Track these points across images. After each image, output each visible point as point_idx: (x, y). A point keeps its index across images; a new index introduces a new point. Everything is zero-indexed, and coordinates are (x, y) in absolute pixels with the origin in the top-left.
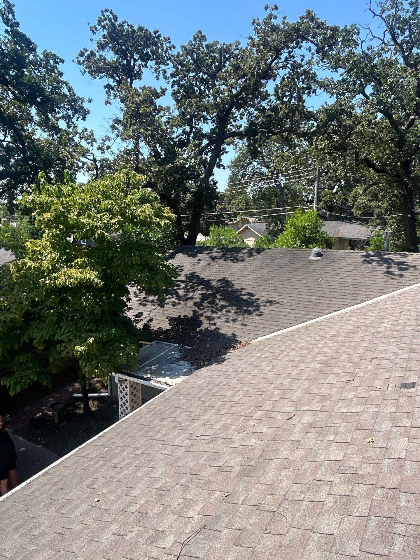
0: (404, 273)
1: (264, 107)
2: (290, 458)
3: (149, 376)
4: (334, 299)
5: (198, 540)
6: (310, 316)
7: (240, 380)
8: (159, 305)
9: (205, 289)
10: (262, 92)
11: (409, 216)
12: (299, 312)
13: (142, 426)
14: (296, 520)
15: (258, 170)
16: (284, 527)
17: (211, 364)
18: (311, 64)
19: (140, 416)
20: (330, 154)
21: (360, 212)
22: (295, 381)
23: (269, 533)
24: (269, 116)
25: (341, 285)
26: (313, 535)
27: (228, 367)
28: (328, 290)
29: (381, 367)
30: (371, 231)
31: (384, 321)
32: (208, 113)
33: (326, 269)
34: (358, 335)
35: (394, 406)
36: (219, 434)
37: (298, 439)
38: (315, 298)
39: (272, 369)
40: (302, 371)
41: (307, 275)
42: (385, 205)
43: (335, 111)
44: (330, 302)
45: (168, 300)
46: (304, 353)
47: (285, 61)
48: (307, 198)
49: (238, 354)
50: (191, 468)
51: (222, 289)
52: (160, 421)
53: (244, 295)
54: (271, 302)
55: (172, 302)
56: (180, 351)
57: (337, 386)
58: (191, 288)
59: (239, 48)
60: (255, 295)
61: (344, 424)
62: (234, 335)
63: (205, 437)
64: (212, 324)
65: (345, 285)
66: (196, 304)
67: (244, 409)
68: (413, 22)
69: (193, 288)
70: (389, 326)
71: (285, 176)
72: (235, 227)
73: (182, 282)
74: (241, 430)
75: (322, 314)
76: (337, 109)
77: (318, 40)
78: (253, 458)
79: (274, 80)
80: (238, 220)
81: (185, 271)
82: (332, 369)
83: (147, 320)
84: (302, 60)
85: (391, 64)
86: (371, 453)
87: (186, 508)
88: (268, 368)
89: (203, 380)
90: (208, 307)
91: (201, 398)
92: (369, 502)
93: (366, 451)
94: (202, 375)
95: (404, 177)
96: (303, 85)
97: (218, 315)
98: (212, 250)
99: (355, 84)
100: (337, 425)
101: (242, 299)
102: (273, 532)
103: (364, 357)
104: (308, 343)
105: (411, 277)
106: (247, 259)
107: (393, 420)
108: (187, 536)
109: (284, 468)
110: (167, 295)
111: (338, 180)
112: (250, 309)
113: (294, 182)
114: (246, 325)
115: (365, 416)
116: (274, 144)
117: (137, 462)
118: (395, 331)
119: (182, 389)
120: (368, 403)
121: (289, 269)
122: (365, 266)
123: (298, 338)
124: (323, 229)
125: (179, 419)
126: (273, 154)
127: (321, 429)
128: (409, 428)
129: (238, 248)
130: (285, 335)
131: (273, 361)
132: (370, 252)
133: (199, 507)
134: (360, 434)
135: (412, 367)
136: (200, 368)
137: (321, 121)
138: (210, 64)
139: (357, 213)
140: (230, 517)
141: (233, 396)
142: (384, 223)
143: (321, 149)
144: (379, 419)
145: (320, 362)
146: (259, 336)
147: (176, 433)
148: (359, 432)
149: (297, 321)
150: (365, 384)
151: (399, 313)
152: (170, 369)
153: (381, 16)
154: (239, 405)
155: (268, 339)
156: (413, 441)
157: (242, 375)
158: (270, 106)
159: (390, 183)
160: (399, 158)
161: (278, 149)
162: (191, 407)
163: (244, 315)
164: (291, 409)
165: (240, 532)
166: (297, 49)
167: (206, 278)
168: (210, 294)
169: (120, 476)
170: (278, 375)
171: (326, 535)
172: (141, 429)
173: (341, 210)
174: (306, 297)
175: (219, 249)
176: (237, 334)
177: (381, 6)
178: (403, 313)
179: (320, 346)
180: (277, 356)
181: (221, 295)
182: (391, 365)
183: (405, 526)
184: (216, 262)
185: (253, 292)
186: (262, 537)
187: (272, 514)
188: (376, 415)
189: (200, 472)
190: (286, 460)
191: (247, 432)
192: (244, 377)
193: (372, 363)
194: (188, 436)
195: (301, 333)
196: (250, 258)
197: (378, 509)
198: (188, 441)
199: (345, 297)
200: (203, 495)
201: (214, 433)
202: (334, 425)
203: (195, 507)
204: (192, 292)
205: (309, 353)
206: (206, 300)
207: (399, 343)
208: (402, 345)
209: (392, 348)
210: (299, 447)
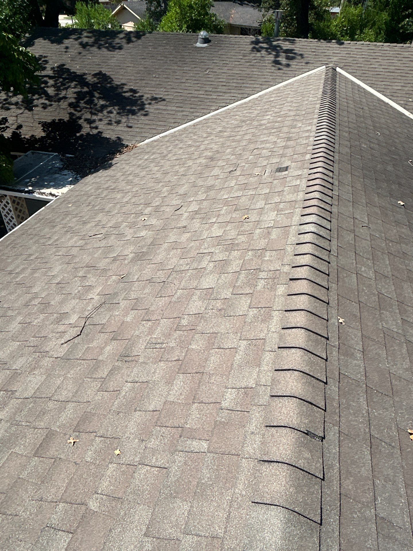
0: (291, 62)
2: (178, 240)
3: (30, 188)
4: (221, 94)
5: (100, 312)
6: (198, 114)
7: (129, 182)
8: (26, 108)
9: (79, 86)
12: (186, 110)
13: (32, 236)
14: (182, 284)
16: (173, 290)
17: (98, 171)
19: (28, 227)
22: (182, 177)
23: (161, 297)
25: (229, 77)
26: (196, 291)
27: (116, 172)
28: (215, 83)
29: (261, 156)
30: (264, 16)
31: (267, 113)
33: (214, 58)
34: (243, 129)
35: (268, 188)
36: (111, 231)
37: (185, 225)
38: (203, 93)
39: (160, 169)
40: (189, 168)
41: (193, 66)
44: (218, 97)
45: (36, 101)
46: (191, 151)
49: (125, 159)
50: (87, 262)
51: (99, 85)
52: (51, 229)
53: (125, 92)
54: (155, 99)
55: (42, 104)
56: (62, 160)
57: (221, 177)
58: (62, 85)
60: (138, 92)
61: (225, 208)
62: (119, 138)
63: (98, 236)
64: (94, 128)
65: (233, 77)
66: (70, 105)
67: (134, 207)
69: (65, 85)
70: (272, 118)
73: (50, 77)
74: (132, 225)
75: (209, 111)
78: (144, 246)
81: (51, 62)
82: (216, 163)
83: (15, 127)
86: (246, 227)
87: (86, 292)
88: (156, 168)
89: (91, 187)
90: (86, 108)
91: (90, 203)
92: (242, 262)
93: (242, 226)
94: (89, 182)
97: (99, 117)
98: (81, 34)
100: (219, 209)
101: (124, 97)
102: (164, 295)
103: (247, 149)
104: (195, 141)
105: (297, 67)
106: (125, 46)
107: (266, 199)
108: (90, 312)
109: (173, 249)
110: (34, 95)
112: (134, 108)
114: (131, 127)
115: (243, 199)
117: (33, 266)
118: (276, 122)
119: (70, 197)
120: (247, 188)
121: (175, 59)
122: (254, 55)
123: (186, 137)
124: (212, 11)
125: (70, 225)
127: (206, 214)
128: (278, 203)
130: (173, 135)
131: (162, 161)
132: (260, 37)
133: (97, 291)
134: (237, 214)
135: (287, 153)
136: (87, 176)
140: (126, 292)
141: (123, 197)
144: (255, 200)
145: (206, 158)
146: (146, 138)
147: (68, 237)
148: (237, 212)
149: (185, 120)
150: (245, 173)
151: (281, 105)
152: (54, 180)
154: (129, 205)
155: (155, 141)
156: (280, 213)
157: (131, 178)
162: (80, 212)
163: (127, 115)
164: (178, 202)
165: (135, 301)
167: (79, 72)
168: (86, 93)
169: (17, 280)
170: (166, 173)
171: (206, 290)
172: (32, 239)
174: (193, 92)
176: (123, 138)
178: (285, 104)
179: (206, 142)
180: (165, 156)
181: (99, 93)
182: (270, 154)
183: (266, 273)
184: (88, 50)
185: (135, 88)
186: (154, 301)
187: (162, 284)
188: (253, 196)
189: (96, 264)
190: (175, 243)
191: (138, 226)
192: (133, 179)
193: (253, 154)
194: (81, 237)
195: (188, 132)
196: (129, 45)
197: (247, 266)
198: (82, 241)
199: (232, 91)
200: (100, 280)
201: (107, 231)
202: (216, 210)
203: (95, 290)
204: (63, 90)
205: (196, 150)
206: (82, 100)
207: (279, 133)
208: (281, 135)
209: (272, 138)
210: (185, 231)
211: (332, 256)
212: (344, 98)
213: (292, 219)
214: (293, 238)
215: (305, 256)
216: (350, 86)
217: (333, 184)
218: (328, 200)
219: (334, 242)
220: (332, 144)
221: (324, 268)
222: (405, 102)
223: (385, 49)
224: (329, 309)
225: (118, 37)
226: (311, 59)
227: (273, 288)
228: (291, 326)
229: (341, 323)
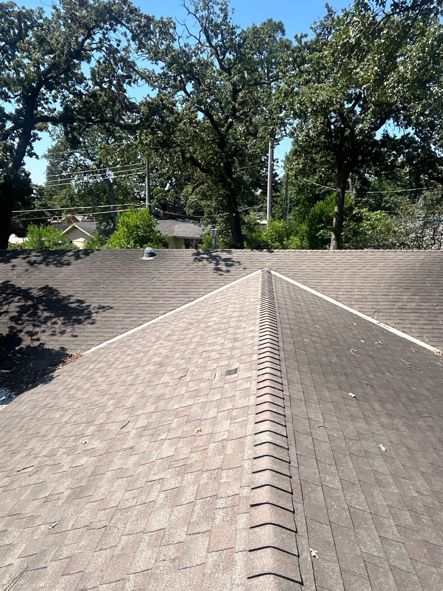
0: (230, 269)
1: (80, 91)
2: (123, 466)
4: (168, 299)
5: (19, 587)
6: (146, 319)
7: (71, 398)
9: (23, 300)
10: (77, 74)
11: (234, 215)
12: (135, 315)
14: (128, 527)
15: (82, 162)
16: (116, 537)
17: (36, 386)
18: (128, 51)
20: (157, 150)
21: (192, 211)
22: (130, 387)
23: (101, 550)
24: (87, 102)
25: (175, 284)
26: (145, 536)
27: (57, 385)
28: (162, 290)
29: (210, 359)
30: (203, 230)
31: (214, 315)
32: (9, 89)
33: (159, 269)
34: (192, 331)
35: (219, 393)
36: (45, 461)
37: (132, 445)
38: (150, 299)
39: (105, 379)
40: (137, 376)
41: (140, 276)
42: (214, 205)
43: (156, 105)
44: (165, 302)
46: (139, 357)
47: (100, 42)
48: (140, 195)
49: (69, 370)
50: (9, 509)
51: (45, 298)
53: (71, 303)
54: (103, 307)
57: (171, 384)
58: (4, 301)
59: (44, 16)
60: (85, 302)
61: (176, 420)
62: (63, 349)
63: (28, 470)
64: (35, 340)
65: (179, 284)
66: (12, 319)
67: (74, 428)
68: (225, 27)
69: (8, 300)
70: (218, 319)
71: (113, 170)
72: (60, 226)
74: (70, 451)
75: (157, 315)
76: (158, 103)
77: (132, 27)
78: (83, 478)
79: (89, 62)
80: (63, 219)
82: (166, 369)
84: (118, 45)
85: (207, 65)
86: (200, 442)
87: (3, 556)
88: (102, 379)
89: (26, 406)
90: (29, 321)
91: (23, 426)
92: (196, 487)
93: (195, 441)
94: (24, 400)
95: (227, 178)
96: (122, 73)
97: (42, 329)
98: (30, 253)
99: (175, 80)
100: (169, 422)
101: (71, 307)
102: (105, 547)
103: (196, 352)
104: (144, 346)
105: (236, 272)
106: (74, 262)
107: (218, 407)
109: (117, 478)
111: (169, 178)
112: (81, 317)
113: (125, 178)
114: (76, 336)
115: (195, 408)
116: (98, 134)
118: (222, 323)
120: (197, 395)
121: (122, 271)
122: (196, 264)
123: (134, 343)
124: (157, 228)
126: (97, 145)
127: (155, 430)
128: (231, 410)
129: (63, 250)
130: (121, 342)
131: (108, 370)
132: (200, 250)
133: (19, 551)
134: (189, 427)
135: (235, 355)
136: (22, 392)
137: (143, 114)
138: (6, 29)
139: (190, 212)
140: (57, 548)
141: (62, 416)
142: (214, 222)
143: (146, 144)
144: (206, 408)
145: (155, 364)
146: (92, 345)
148: (189, 424)
149: (133, 325)
150: (195, 378)
151: (226, 306)
153: (195, 15)
154: (69, 425)
155: (102, 348)
156: (234, 422)
157: (72, 392)
158: (88, 91)
159: (215, 183)
160: (222, 158)
161: (103, 141)
162: (10, 439)
163: (73, 325)
164: (125, 417)
165: (67, 560)
166: (112, 32)
167: (24, 287)
168: (30, 306)
170: (112, 384)
171: (156, 532)
173: (174, 209)
174: (141, 299)
175: (37, 252)
176: (67, 347)
177: (194, 5)
178: (229, 306)
179: (155, 347)
180: (112, 364)
181: (44, 306)
182: (218, 356)
183: (224, 499)
184: (36, 267)
185: (82, 299)
186: (92, 557)
187: (103, 530)
188: (204, 404)
189: (21, 510)
190: (120, 470)
191: (78, 452)
192: (75, 394)
193: (202, 356)
194: (6, 474)
195: (137, 337)
196: (78, 261)
197: (203, 492)
198: (6, 479)
199: (179, 296)
200: (25, 534)
201: (39, 462)
202: (166, 423)
203: (16, 551)
204: (5, 304)
205: (144, 356)
206: (25, 313)
207: (225, 334)
208: (227, 336)
209: (220, 340)
210: (133, 453)
211: (293, 468)
212: (281, 297)
213: (246, 428)
214: (250, 452)
215: (264, 473)
216: (285, 286)
217: (282, 384)
218: (279, 402)
219: (293, 450)
220: (276, 343)
221: (286, 485)
222: (336, 296)
223: (309, 254)
224: (298, 540)
225: (66, 255)
226: (247, 265)
227: (233, 521)
228: (257, 574)
229: (315, 556)
